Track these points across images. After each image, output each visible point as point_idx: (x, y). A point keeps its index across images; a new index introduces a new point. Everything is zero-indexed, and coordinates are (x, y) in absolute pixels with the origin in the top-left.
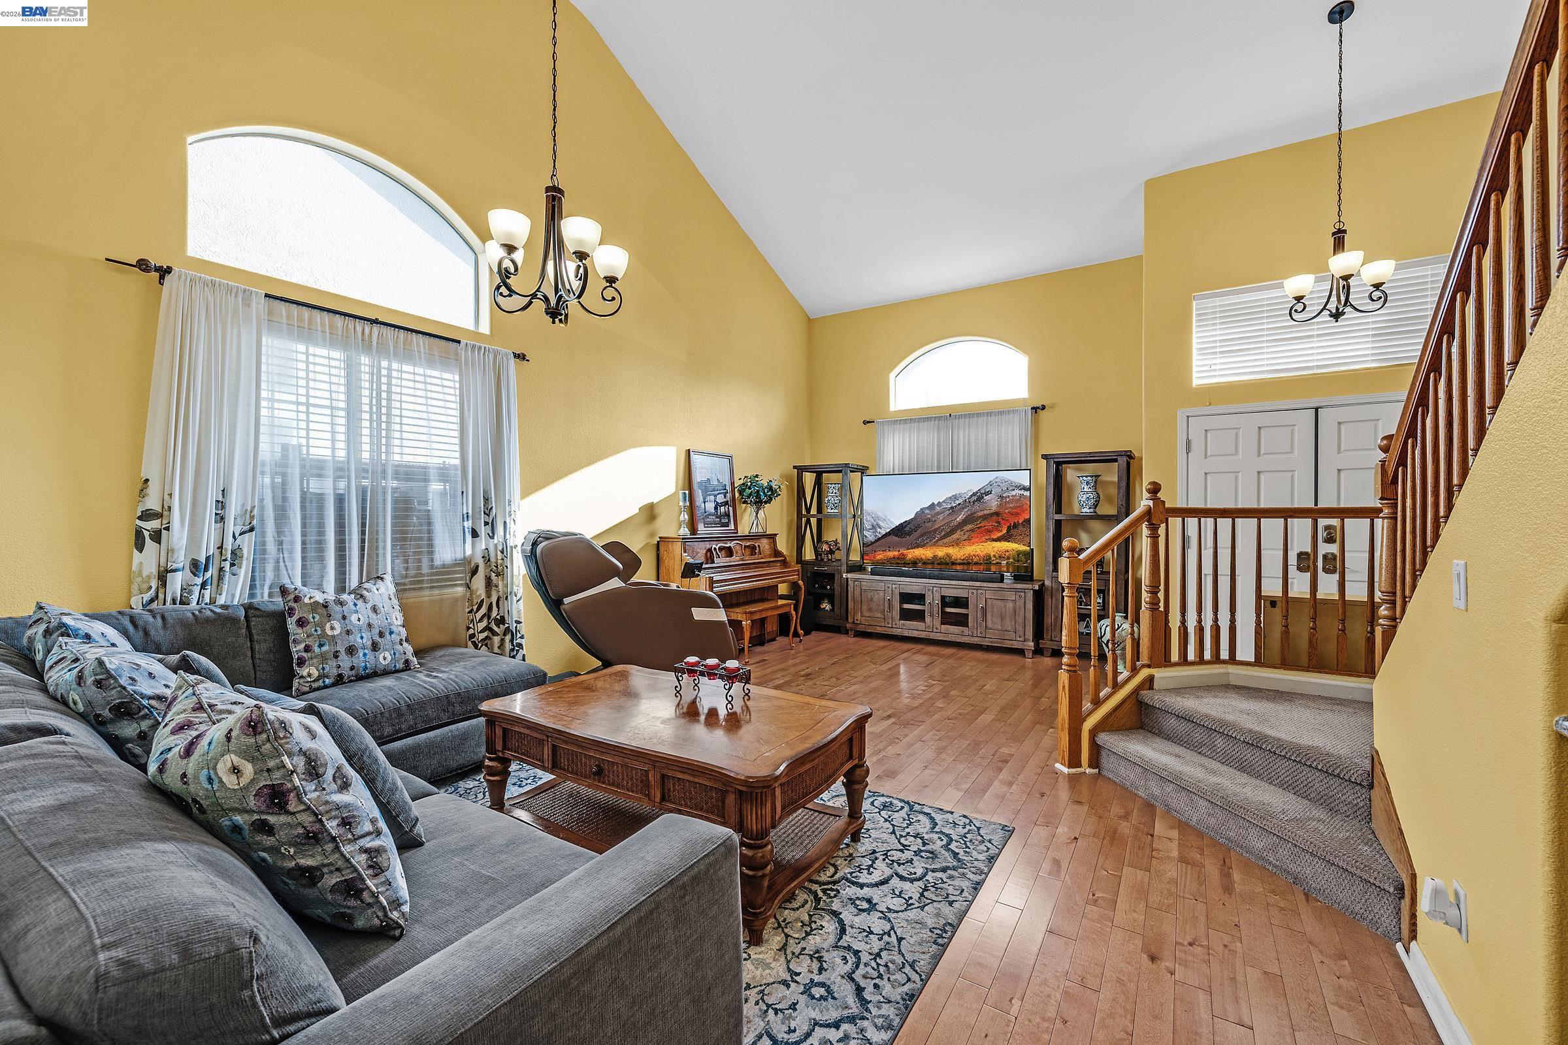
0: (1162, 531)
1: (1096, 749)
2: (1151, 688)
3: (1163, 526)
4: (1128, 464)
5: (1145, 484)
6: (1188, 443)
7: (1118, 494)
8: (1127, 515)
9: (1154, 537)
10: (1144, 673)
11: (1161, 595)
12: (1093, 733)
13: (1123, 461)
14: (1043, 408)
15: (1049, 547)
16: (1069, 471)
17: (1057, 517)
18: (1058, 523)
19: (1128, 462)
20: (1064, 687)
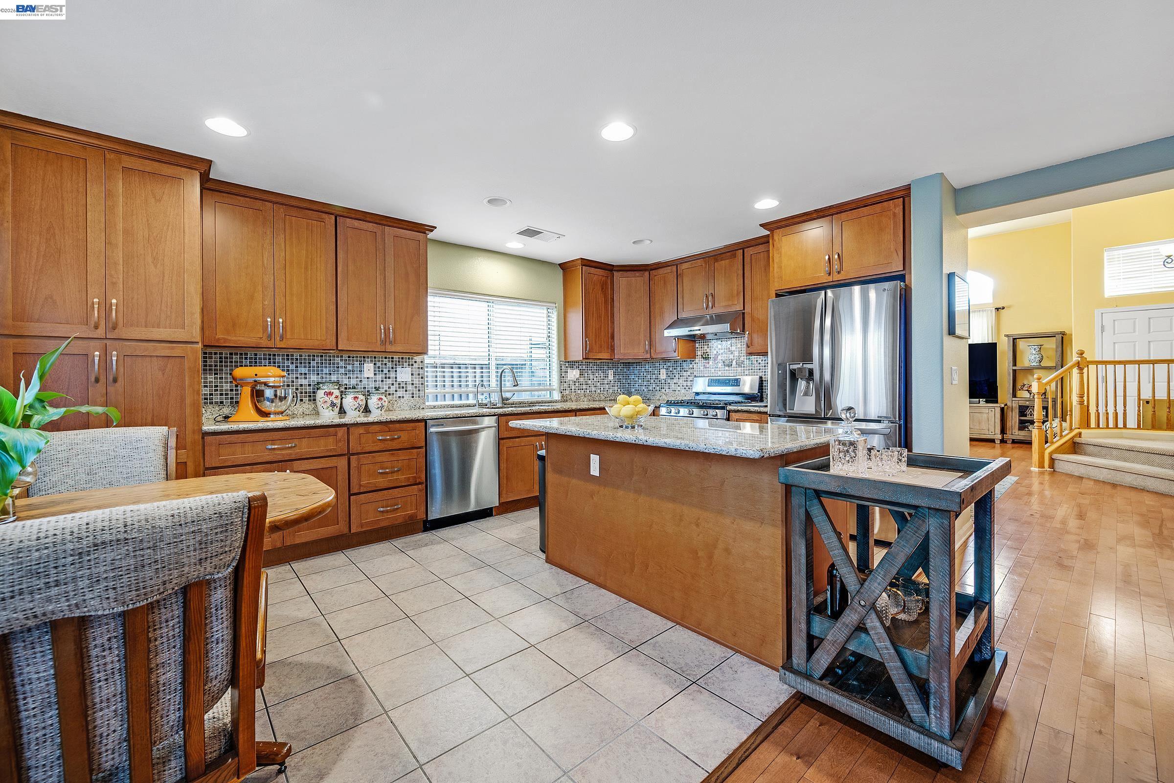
0: (1085, 370)
1: (1052, 461)
2: (1080, 437)
3: (1086, 369)
4: (1062, 337)
5: (1075, 351)
6: (1103, 327)
7: (1056, 355)
8: (1062, 367)
9: (1082, 373)
10: (1077, 431)
11: (1085, 398)
12: (1051, 454)
13: (1059, 337)
14: (1003, 308)
15: (1010, 384)
16: (1020, 342)
17: (1014, 368)
18: (1015, 371)
19: (1063, 339)
20: (1035, 436)
